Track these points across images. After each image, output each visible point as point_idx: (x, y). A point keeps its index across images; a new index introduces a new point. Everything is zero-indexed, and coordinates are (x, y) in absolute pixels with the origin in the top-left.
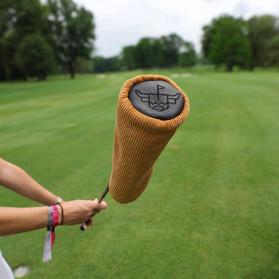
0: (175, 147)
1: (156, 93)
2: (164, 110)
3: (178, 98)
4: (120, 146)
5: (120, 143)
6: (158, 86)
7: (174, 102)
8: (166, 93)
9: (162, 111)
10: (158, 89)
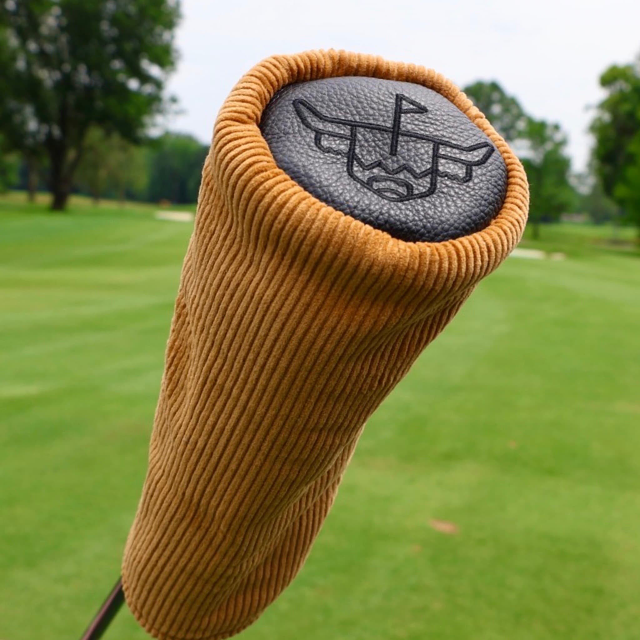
0: (444, 527)
1: (389, 124)
2: (410, 195)
3: (481, 163)
4: (194, 352)
5: (193, 339)
6: (399, 98)
7: (461, 172)
8: (431, 130)
9: (402, 199)
10: (398, 111)
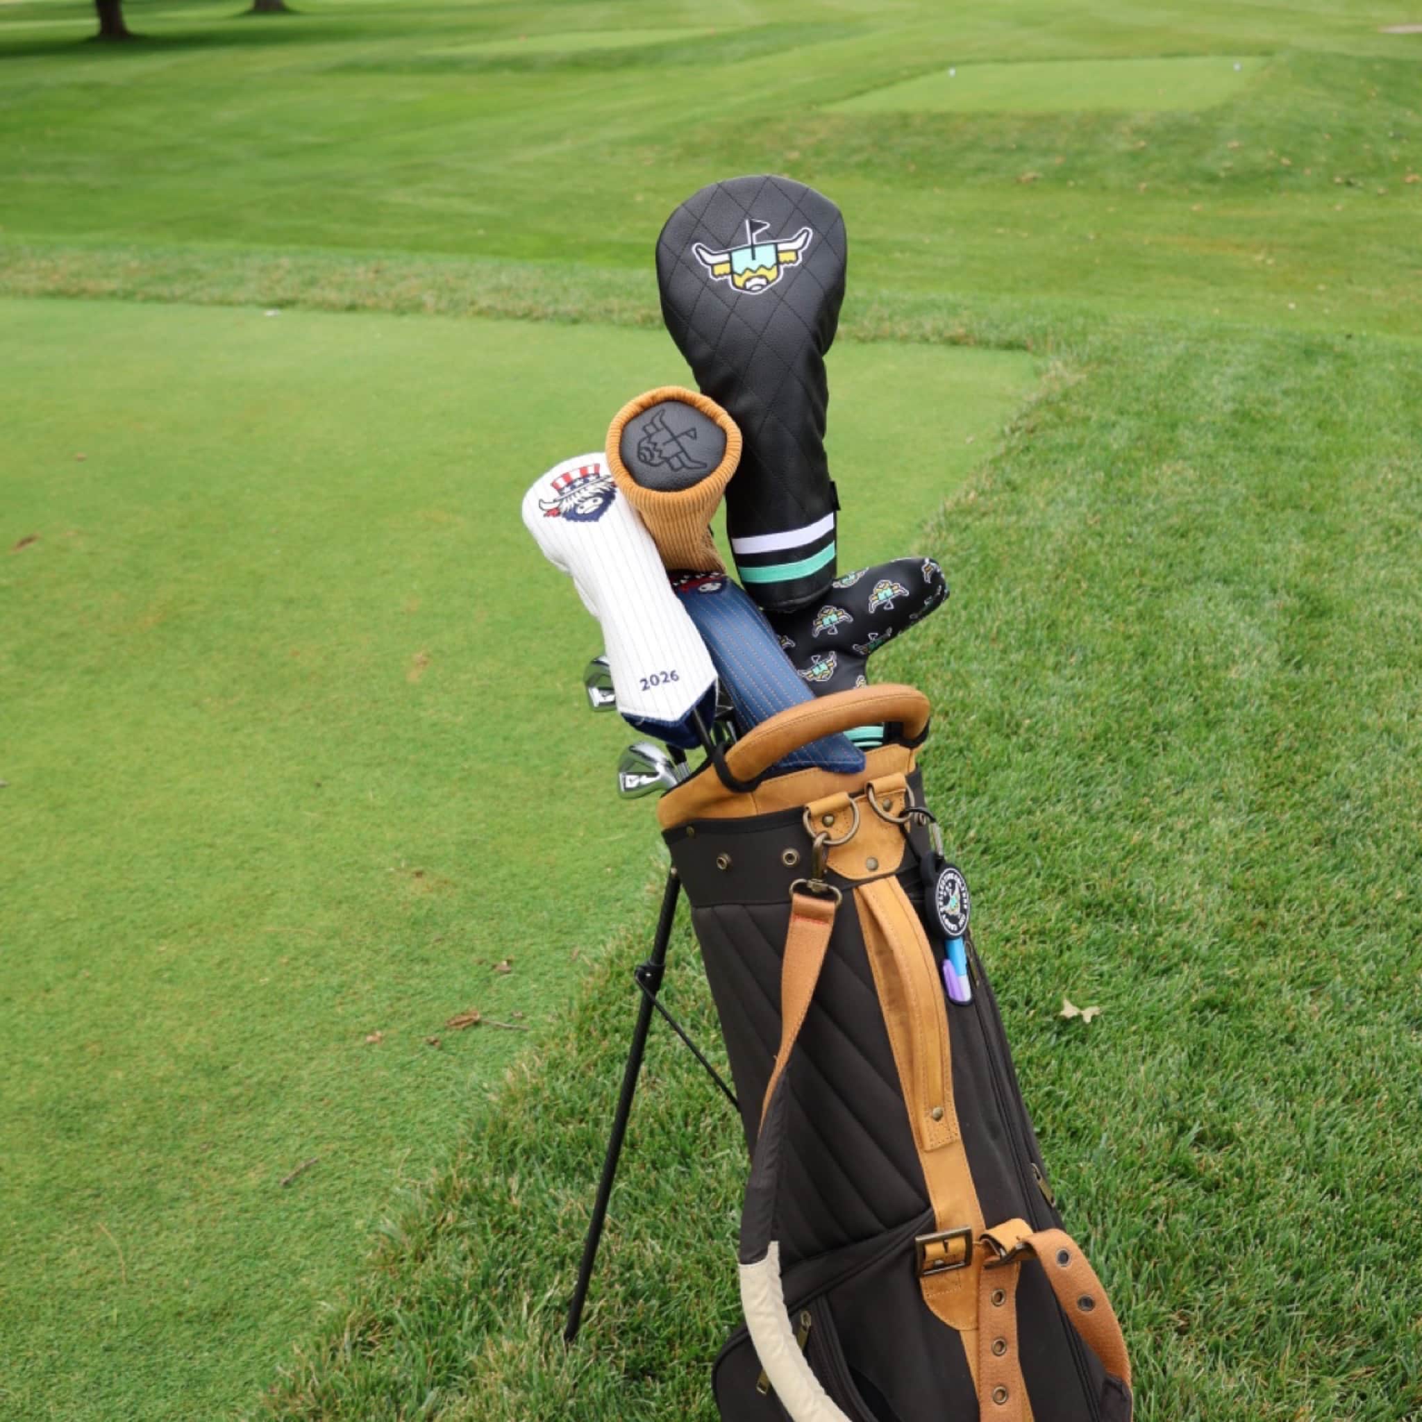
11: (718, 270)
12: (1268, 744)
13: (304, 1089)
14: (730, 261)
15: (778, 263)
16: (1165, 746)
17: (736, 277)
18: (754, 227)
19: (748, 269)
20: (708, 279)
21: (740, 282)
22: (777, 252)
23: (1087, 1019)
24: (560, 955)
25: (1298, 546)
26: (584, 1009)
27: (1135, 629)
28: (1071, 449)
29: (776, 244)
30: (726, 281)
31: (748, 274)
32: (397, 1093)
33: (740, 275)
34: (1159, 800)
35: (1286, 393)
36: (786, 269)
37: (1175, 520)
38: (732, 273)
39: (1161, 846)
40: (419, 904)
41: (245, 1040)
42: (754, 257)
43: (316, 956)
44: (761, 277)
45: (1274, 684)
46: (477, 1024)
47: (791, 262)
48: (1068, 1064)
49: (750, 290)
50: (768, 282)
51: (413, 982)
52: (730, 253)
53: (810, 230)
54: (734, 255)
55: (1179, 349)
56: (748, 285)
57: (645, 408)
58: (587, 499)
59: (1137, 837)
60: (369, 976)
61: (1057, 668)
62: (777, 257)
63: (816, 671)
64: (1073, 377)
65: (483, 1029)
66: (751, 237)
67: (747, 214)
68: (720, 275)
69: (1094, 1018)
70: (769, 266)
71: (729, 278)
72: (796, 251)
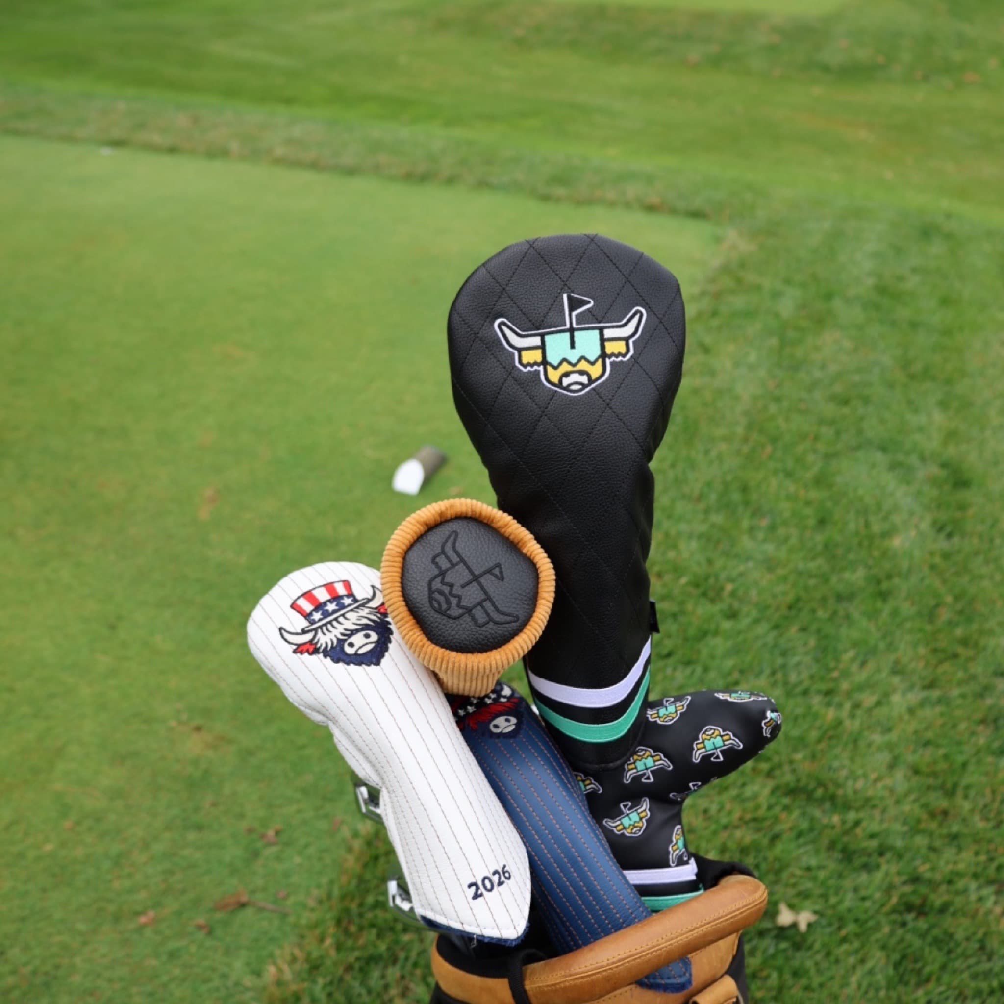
11: (528, 357)
12: (931, 617)
13: (76, 979)
14: (543, 347)
15: (604, 356)
16: (848, 617)
17: (549, 369)
18: (574, 304)
19: (564, 360)
20: (514, 366)
21: (554, 376)
22: (603, 340)
23: (803, 927)
24: (323, 825)
25: (938, 417)
26: (343, 897)
27: (813, 494)
28: (749, 314)
29: (601, 330)
30: (538, 372)
31: (565, 367)
32: (165, 986)
33: (555, 368)
34: (846, 674)
35: (914, 270)
36: (612, 364)
37: (838, 388)
38: (545, 362)
39: (852, 725)
40: (196, 762)
41: (23, 919)
42: (573, 346)
43: (98, 820)
44: (582, 373)
45: (932, 554)
46: (243, 905)
47: (619, 354)
48: (787, 976)
49: (567, 388)
50: (591, 381)
51: (186, 852)
52: (542, 336)
53: (643, 311)
54: (548, 338)
55: (827, 225)
56: (566, 382)
57: (431, 528)
58: (353, 632)
59: (831, 714)
60: (146, 845)
61: (752, 530)
62: (603, 347)
63: (626, 821)
64: (746, 247)
65: (249, 912)
66: (570, 318)
67: (565, 286)
68: (529, 364)
69: (810, 925)
70: (592, 359)
71: (541, 368)
72: (626, 340)
